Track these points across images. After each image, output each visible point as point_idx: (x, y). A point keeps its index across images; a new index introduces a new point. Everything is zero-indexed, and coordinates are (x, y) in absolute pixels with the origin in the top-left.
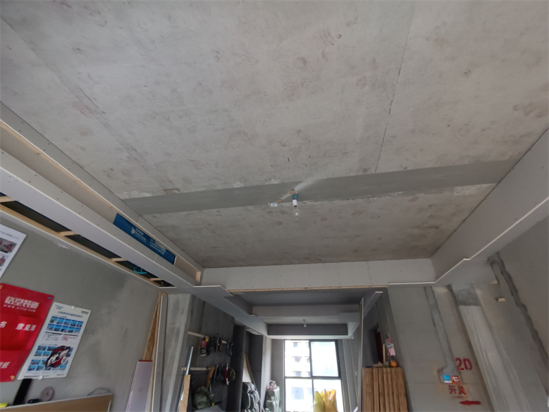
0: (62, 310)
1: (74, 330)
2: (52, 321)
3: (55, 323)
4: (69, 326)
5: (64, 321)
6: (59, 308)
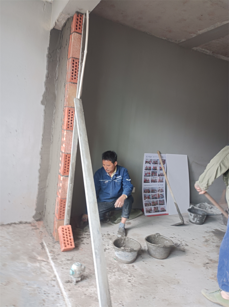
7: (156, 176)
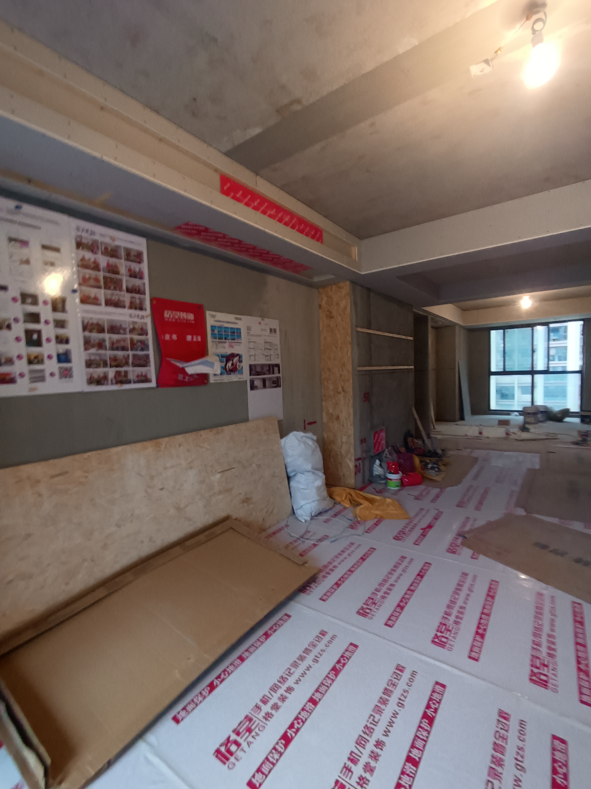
0: (216, 319)
1: (236, 337)
2: (213, 330)
3: (216, 332)
4: (230, 334)
5: (223, 330)
6: (213, 316)
7: (121, 290)
